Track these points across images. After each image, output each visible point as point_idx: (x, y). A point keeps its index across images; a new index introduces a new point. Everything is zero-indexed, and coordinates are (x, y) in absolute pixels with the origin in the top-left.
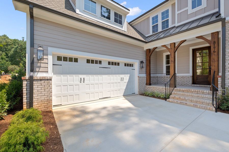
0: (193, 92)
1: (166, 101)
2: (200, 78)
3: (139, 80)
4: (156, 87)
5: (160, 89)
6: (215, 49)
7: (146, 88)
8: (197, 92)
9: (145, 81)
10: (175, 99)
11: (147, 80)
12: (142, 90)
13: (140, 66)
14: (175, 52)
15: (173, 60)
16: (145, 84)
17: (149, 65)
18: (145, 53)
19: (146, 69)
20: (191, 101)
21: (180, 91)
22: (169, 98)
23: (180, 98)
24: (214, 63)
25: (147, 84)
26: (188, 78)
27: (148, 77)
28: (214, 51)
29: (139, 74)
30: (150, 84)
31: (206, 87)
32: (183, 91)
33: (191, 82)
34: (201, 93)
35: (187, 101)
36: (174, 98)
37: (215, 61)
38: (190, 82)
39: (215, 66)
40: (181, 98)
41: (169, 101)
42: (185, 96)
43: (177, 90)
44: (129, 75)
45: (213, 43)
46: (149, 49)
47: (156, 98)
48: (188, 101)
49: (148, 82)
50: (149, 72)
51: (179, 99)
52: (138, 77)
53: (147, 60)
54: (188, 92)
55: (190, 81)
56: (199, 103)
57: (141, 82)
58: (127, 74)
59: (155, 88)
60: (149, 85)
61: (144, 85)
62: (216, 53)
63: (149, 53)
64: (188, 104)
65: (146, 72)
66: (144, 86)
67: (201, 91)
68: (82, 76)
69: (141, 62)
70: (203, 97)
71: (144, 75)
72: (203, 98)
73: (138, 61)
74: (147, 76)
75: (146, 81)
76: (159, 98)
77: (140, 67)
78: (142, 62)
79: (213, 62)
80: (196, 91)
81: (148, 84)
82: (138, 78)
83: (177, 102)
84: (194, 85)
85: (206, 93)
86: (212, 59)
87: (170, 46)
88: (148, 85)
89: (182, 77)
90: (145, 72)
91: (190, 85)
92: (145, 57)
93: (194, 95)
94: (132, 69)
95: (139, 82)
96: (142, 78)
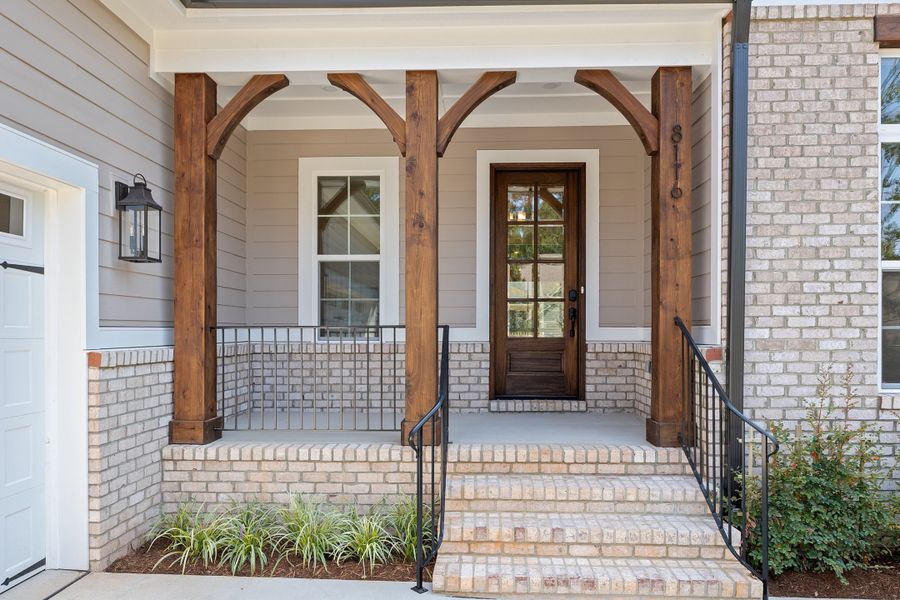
0: (574, 469)
1: (419, 589)
3: (101, 393)
4: (281, 454)
5: (320, 467)
7: (177, 476)
10: (482, 549)
11: (180, 392)
12: (134, 500)
13: (110, 234)
14: (440, 155)
15: (430, 216)
16: (165, 432)
17: (207, 240)
18: (156, 108)
19: (174, 280)
24: (675, 265)
25: (177, 432)
26: (466, 357)
27: (195, 363)
28: (675, 189)
29: (105, 323)
30: (214, 431)
32: (509, 470)
33: (487, 388)
34: (615, 469)
35: (569, 555)
36: (472, 546)
38: (479, 383)
41: (451, 586)
42: (541, 506)
43: (462, 468)
46: (205, 75)
47: (310, 575)
48: (575, 550)
49: (196, 408)
51: (513, 551)
52: (93, 360)
53: (178, 181)
54: (540, 473)
55: (479, 378)
56: (646, 551)
57: (123, 420)
59: (274, 466)
60: (207, 440)
61: (152, 446)
63: (207, 122)
65: (173, 303)
66: (157, 457)
67: (615, 457)
69: (122, 191)
70: (644, 503)
71: (154, 340)
72: (649, 508)
73: (92, 170)
74: (178, 345)
75: (168, 399)
78: (129, 196)
79: (667, 258)
81: (200, 434)
82: (95, 373)
84: (503, 404)
85: (641, 469)
88: (192, 441)
90: (157, 310)
91: (479, 404)
92: (156, 152)
93: (597, 491)
94: (5, 265)
95: (106, 425)
96: (131, 373)
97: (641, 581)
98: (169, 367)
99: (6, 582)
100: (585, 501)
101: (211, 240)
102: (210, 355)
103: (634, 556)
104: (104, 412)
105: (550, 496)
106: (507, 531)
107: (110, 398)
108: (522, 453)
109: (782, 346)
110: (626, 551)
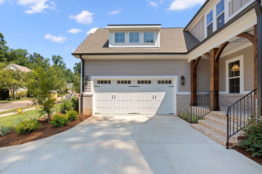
3: (177, 98)
7: (190, 110)
9: (189, 100)
11: (191, 100)
12: (183, 110)
13: (180, 82)
14: (216, 62)
15: (213, 73)
18: (189, 65)
19: (191, 86)
20: (215, 129)
25: (191, 105)
29: (179, 91)
30: (194, 105)
40: (207, 124)
43: (214, 115)
44: (165, 93)
46: (193, 60)
49: (193, 102)
50: (194, 89)
51: (205, 126)
52: (176, 95)
57: (181, 101)
58: (163, 91)
61: (187, 105)
63: (193, 66)
64: (205, 132)
65: (191, 89)
66: (187, 107)
68: (114, 94)
71: (189, 93)
73: (177, 77)
74: (192, 94)
77: (180, 84)
78: (183, 78)
83: (197, 128)
87: (211, 53)
94: (169, 86)
95: (178, 101)
96: (182, 96)
97: (209, 134)
98: (190, 96)
101: (195, 80)
102: (195, 95)
104: (177, 100)
105: (217, 121)
106: (204, 123)
107: (178, 99)
108: (222, 114)
110: (218, 132)
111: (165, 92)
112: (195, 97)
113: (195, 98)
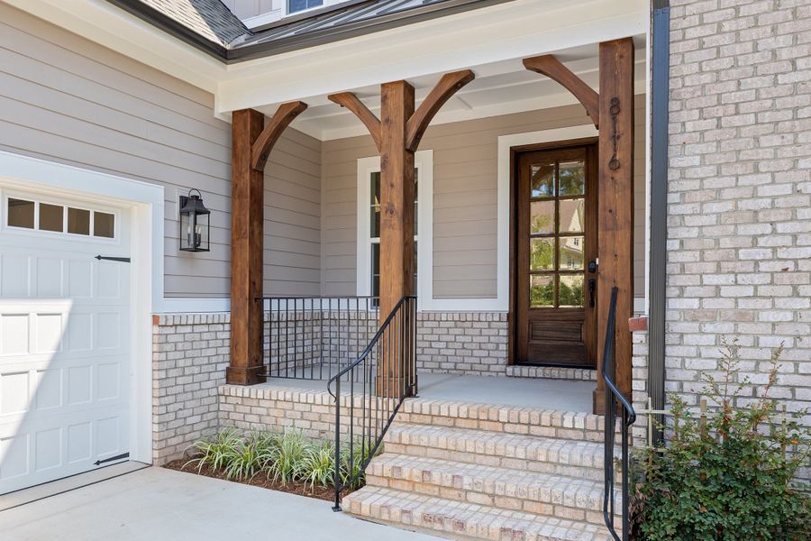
0: (508, 428)
1: (337, 508)
2: (548, 324)
3: (162, 343)
4: (288, 396)
5: (315, 409)
6: (618, 147)
7: (228, 408)
8: (529, 424)
9: (217, 350)
10: (398, 485)
11: (234, 346)
12: (190, 421)
13: (174, 233)
14: (410, 151)
15: (398, 204)
16: (223, 375)
17: (252, 233)
18: (222, 139)
19: (232, 262)
20: (492, 496)
21: (432, 420)
22: (358, 483)
23: (427, 477)
24: (614, 235)
25: (232, 376)
26: (486, 325)
28: (613, 160)
29: (167, 295)
30: (257, 375)
31: (574, 380)
32: (453, 423)
33: (505, 354)
34: (546, 431)
35: (466, 501)
36: (391, 480)
37: (615, 227)
38: (497, 349)
39: (619, 253)
40: (436, 478)
41: (355, 510)
42: (462, 457)
43: (415, 418)
44: (64, 306)
45: (607, 107)
46: (251, 110)
47: (276, 488)
48: (472, 497)
49: (243, 359)
50: (252, 283)
51: (422, 490)
52: (156, 320)
53: (235, 193)
54: (478, 429)
55: (498, 344)
56: (535, 507)
57: (181, 363)
58: (54, 295)
59: (286, 405)
60: (250, 383)
61: (210, 384)
62: (621, 176)
63: (252, 144)
64: (470, 523)
65: (232, 280)
66: (214, 392)
67: (546, 420)
69: (184, 201)
70: (555, 464)
72: (559, 470)
73: (159, 191)
74: (234, 311)
75: (226, 350)
76: (296, 483)
77: (174, 245)
78: (191, 206)
79: (606, 229)
80: (524, 418)
81: (244, 377)
82: (157, 330)
83: (405, 519)
84: (518, 370)
85: (571, 434)
86: (605, 209)
87: (384, 99)
88: (239, 382)
89: (456, 318)
90: (222, 285)
91: (497, 368)
92: (221, 170)
93: (510, 449)
94: (99, 258)
95: (165, 365)
96: (189, 329)
97: (504, 530)
98: (227, 327)
99: (98, 463)
100: (501, 457)
101: (256, 232)
102: (255, 319)
103: (522, 510)
104: (163, 356)
105: (470, 449)
106: (417, 472)
107: (168, 347)
109: (713, 316)
110: (516, 504)
111: (65, 297)
112: (256, 327)
113: (255, 336)
